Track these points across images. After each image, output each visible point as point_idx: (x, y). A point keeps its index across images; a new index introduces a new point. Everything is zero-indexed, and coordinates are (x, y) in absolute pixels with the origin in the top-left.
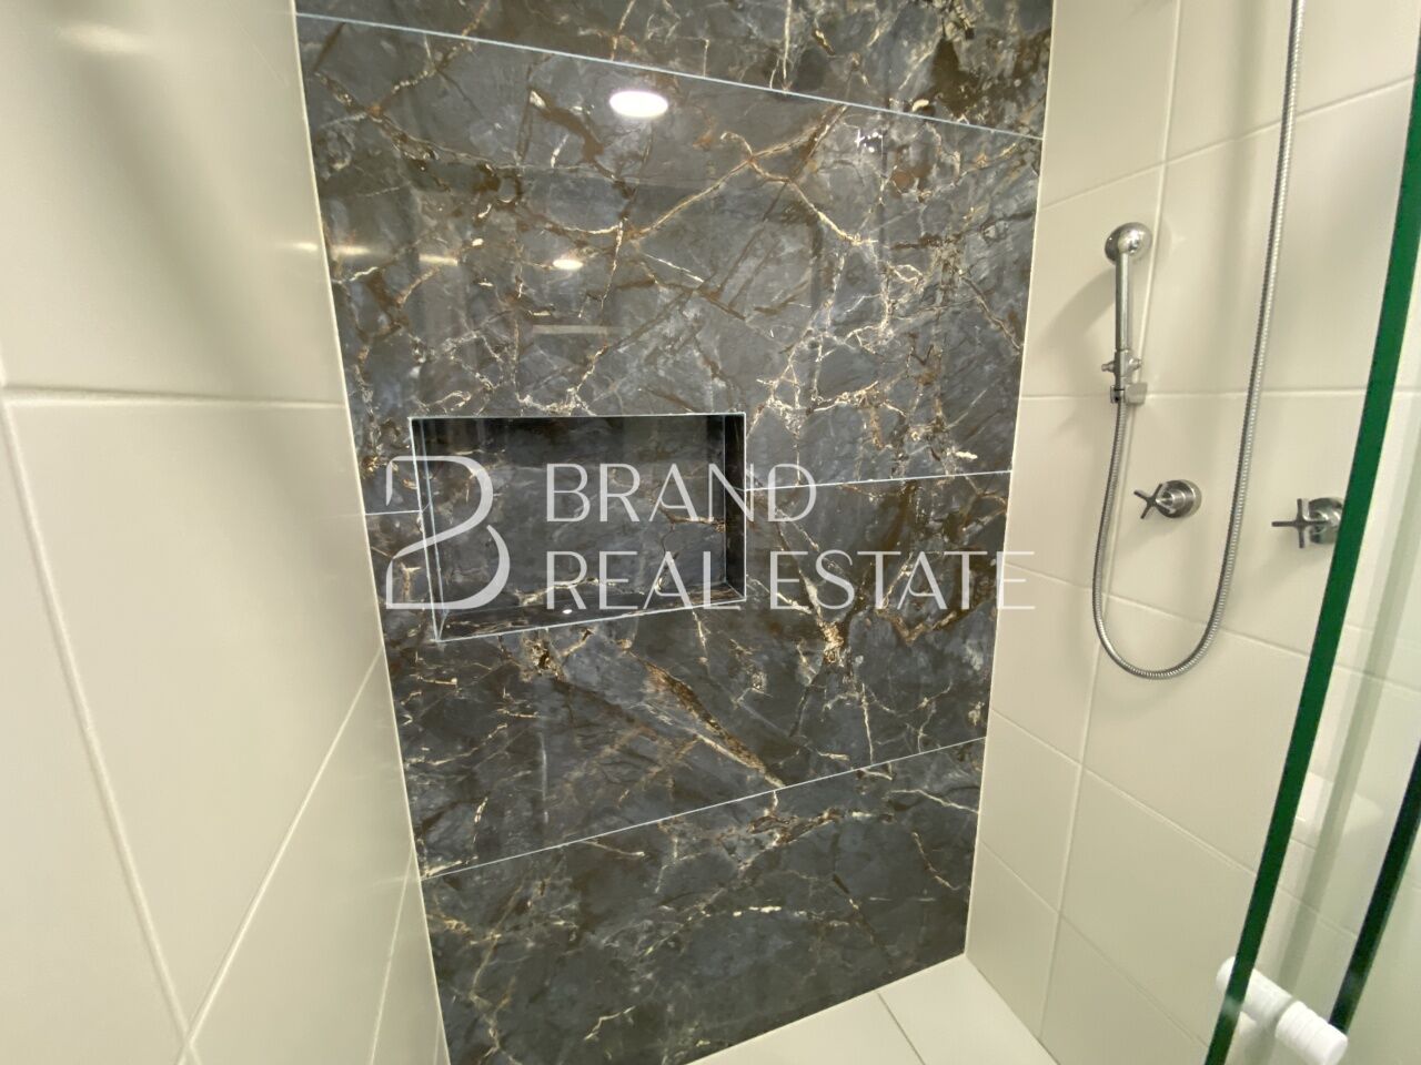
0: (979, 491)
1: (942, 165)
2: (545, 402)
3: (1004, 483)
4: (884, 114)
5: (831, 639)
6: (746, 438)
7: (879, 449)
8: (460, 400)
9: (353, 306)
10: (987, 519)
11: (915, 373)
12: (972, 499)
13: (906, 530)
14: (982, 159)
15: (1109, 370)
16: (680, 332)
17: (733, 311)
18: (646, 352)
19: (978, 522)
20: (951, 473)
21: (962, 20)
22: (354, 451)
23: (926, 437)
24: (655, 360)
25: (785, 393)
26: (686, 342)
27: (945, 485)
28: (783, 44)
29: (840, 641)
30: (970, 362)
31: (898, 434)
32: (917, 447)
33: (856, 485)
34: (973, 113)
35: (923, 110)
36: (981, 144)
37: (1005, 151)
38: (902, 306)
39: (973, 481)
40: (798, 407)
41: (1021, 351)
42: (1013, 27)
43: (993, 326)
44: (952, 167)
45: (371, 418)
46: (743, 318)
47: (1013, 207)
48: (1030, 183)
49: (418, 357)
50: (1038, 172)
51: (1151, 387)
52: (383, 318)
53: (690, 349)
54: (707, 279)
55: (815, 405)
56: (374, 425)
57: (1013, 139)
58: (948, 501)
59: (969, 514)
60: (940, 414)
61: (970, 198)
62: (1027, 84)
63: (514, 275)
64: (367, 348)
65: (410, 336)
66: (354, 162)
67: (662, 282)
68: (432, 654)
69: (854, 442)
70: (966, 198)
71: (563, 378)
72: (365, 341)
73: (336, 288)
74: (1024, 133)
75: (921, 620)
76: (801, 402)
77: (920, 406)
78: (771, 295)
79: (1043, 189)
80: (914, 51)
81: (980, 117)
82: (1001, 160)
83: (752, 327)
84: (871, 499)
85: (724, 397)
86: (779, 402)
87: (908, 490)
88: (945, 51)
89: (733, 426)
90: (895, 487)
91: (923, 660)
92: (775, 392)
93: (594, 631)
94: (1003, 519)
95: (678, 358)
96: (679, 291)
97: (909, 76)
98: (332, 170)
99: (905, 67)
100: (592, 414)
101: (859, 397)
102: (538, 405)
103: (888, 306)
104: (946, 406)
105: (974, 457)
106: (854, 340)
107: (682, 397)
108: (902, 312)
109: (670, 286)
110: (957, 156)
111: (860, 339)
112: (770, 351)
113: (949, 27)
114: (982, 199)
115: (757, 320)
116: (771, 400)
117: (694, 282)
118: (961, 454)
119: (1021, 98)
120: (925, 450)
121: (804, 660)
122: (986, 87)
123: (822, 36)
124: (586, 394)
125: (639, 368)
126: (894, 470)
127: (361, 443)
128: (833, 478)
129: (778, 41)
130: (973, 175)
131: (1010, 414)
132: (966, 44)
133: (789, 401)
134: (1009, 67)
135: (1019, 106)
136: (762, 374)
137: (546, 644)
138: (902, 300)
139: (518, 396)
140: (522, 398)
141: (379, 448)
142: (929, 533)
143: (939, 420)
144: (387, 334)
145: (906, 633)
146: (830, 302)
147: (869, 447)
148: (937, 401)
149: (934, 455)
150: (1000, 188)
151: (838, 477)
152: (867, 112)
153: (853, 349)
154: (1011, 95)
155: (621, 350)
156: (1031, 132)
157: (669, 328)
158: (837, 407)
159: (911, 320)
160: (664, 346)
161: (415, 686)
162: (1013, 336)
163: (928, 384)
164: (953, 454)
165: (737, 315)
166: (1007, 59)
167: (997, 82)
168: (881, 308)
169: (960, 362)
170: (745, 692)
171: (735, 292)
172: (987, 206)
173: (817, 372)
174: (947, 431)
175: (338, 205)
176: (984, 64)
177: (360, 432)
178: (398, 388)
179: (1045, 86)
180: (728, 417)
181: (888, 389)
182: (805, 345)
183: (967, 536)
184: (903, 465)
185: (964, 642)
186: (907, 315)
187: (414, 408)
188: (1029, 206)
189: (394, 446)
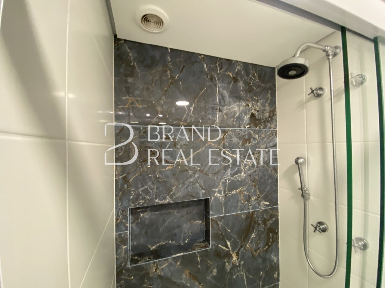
0: (271, 212)
1: (253, 138)
2: (161, 200)
3: (277, 209)
4: (239, 129)
5: (234, 257)
6: (210, 204)
7: (244, 204)
8: (141, 202)
9: (119, 183)
10: (274, 219)
11: (252, 184)
12: (269, 214)
13: (253, 224)
14: (263, 136)
15: (300, 189)
16: (194, 180)
17: (206, 174)
18: (186, 186)
19: (271, 220)
20: (263, 208)
21: (256, 109)
22: (115, 217)
23: (256, 200)
24: (188, 187)
25: (220, 192)
26: (195, 182)
27: (262, 211)
28: (217, 119)
29: (237, 257)
30: (265, 180)
31: (248, 198)
32: (254, 202)
33: (239, 213)
34: (260, 126)
35: (248, 128)
36: (262, 132)
37: (268, 133)
38: (246, 169)
39: (269, 209)
40: (223, 195)
41: (277, 176)
42: (267, 108)
43: (270, 171)
44: (256, 138)
45: (120, 209)
46: (209, 176)
47: (271, 144)
48: (275, 139)
49: (132, 193)
50: (277, 136)
52: (126, 185)
53: (196, 184)
54: (200, 168)
55: (227, 194)
56: (120, 211)
57: (270, 130)
58: (263, 215)
59: (269, 218)
60: (259, 193)
61: (261, 144)
62: (272, 119)
63: (156, 172)
64: (121, 193)
65: (131, 189)
66: (123, 153)
67: (190, 170)
68: (128, 270)
69: (237, 202)
70: (260, 144)
71: (166, 194)
72: (121, 191)
73: (116, 180)
74: (272, 129)
75: (259, 249)
76: (224, 194)
77: (253, 192)
78: (215, 170)
79: (278, 140)
80: (246, 116)
81: (262, 127)
82: (268, 135)
83: (211, 177)
84: (243, 217)
85: (204, 194)
86: (218, 194)
87: (252, 214)
88: (253, 115)
89: (207, 201)
90: (249, 213)
91: (260, 260)
92: (217, 192)
93: (170, 260)
94: (277, 220)
95: (193, 186)
96: (194, 171)
97: (245, 121)
98: (118, 155)
99: (244, 120)
100: (172, 202)
101: (238, 191)
102: (160, 202)
103: (243, 169)
104: (260, 192)
105: (269, 203)
106: (236, 178)
107: (194, 195)
108: (247, 170)
109: (192, 170)
110: (257, 136)
111: (237, 178)
112: (215, 182)
113: (253, 111)
114: (264, 144)
115: (212, 176)
116: (216, 194)
117: (197, 169)
118: (265, 203)
119: (271, 122)
120: (256, 203)
121: (227, 264)
122: (262, 121)
123: (225, 116)
124: (171, 197)
125: (184, 190)
126: (248, 209)
127: (117, 215)
128: (233, 212)
129: (216, 119)
130: (261, 139)
131: (276, 192)
132: (257, 113)
133: (220, 193)
134: (267, 116)
135: (271, 123)
136: (213, 188)
137: (157, 265)
138: (247, 168)
139: (155, 200)
140: (156, 200)
141: (121, 216)
142: (259, 224)
143: (259, 195)
144: (126, 189)
145: (255, 253)
146: (229, 170)
147: (242, 203)
148: (258, 190)
149: (258, 204)
150: (268, 141)
151: (234, 212)
152: (236, 130)
153: (236, 180)
154: (268, 122)
155: (180, 186)
156: (274, 128)
157: (191, 180)
158: (232, 194)
159: (249, 172)
160: (190, 184)
161: (122, 279)
162: (275, 173)
163: (255, 186)
164: (263, 203)
165: (207, 175)
166: (267, 115)
167: (265, 119)
168: (242, 170)
169: (262, 180)
170: (211, 275)
171: (207, 170)
172: (265, 145)
173: (227, 186)
174: (261, 197)
176: (262, 116)
177: (117, 213)
178: (127, 201)
179: (276, 119)
180: (205, 199)
181: (245, 188)
182: (224, 180)
183: (269, 224)
184: (251, 207)
185: (271, 254)
186: (248, 171)
187: (130, 206)
188: (275, 144)
189: (124, 216)
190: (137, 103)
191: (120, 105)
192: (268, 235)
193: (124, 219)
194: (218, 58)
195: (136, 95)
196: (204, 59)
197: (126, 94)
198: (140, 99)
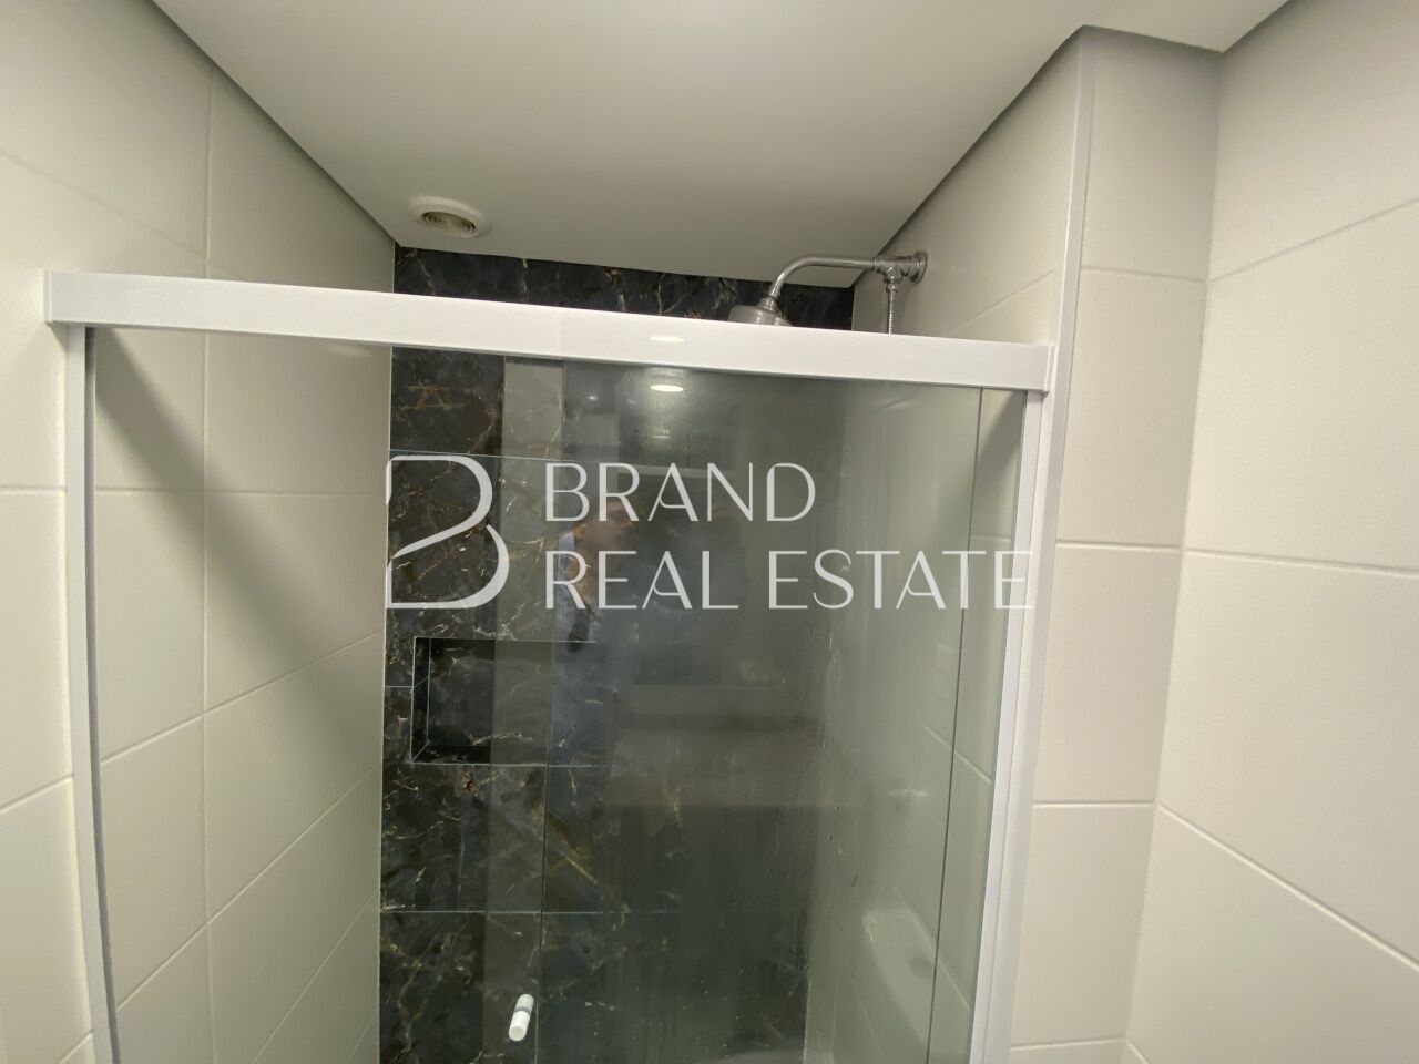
2: (490, 632)
8: (443, 629)
9: (399, 580)
22: (385, 652)
45: (396, 636)
52: (410, 587)
56: (396, 640)
63: (481, 566)
65: (422, 595)
66: (407, 512)
68: (406, 770)
71: (501, 618)
93: (502, 772)
98: (396, 519)
100: (515, 639)
102: (485, 634)
124: (512, 628)
127: (388, 649)
137: (471, 775)
141: (397, 652)
144: (410, 595)
155: (536, 605)
161: (396, 787)
177: (389, 643)
187: (418, 632)
189: (404, 651)
190: (440, 400)
191: (403, 405)
193: (403, 658)
194: (661, 274)
195: (439, 379)
196: (619, 280)
197: (417, 379)
198: (447, 389)
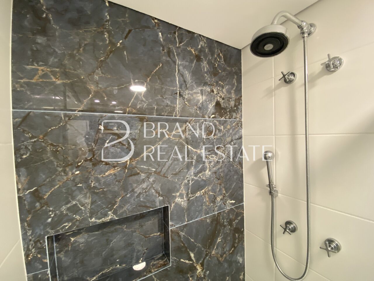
0: (236, 211)
1: (219, 130)
2: (100, 219)
3: (242, 207)
4: (204, 120)
5: (199, 269)
6: (169, 213)
7: (209, 206)
8: (67, 226)
9: (26, 202)
10: (239, 218)
11: (217, 182)
12: (235, 213)
13: (218, 227)
14: (229, 127)
15: (268, 187)
16: (148, 186)
17: (164, 176)
18: (136, 194)
19: (237, 219)
20: (229, 207)
21: (221, 96)
22: (23, 253)
23: (221, 199)
24: (140, 196)
25: (181, 196)
26: (150, 188)
27: (228, 212)
28: (177, 106)
29: (201, 268)
30: (231, 176)
31: (213, 200)
32: (219, 203)
33: (203, 218)
34: (225, 116)
35: (213, 118)
36: (228, 123)
37: (234, 124)
38: (212, 166)
39: (235, 208)
40: (185, 199)
41: (243, 171)
42: (233, 96)
43: (235, 166)
44: (221, 130)
45: (30, 240)
46: (168, 178)
47: (237, 137)
48: (240, 130)
49: (50, 215)
50: (242, 128)
51: (279, 192)
52: (38, 204)
53: (151, 190)
54: (157, 169)
55: (190, 197)
56: (32, 242)
57: (236, 121)
58: (229, 216)
59: (235, 218)
60: (224, 192)
61: (226, 137)
62: (238, 108)
63: (90, 181)
64: (30, 216)
65: (48, 208)
66: (30, 154)
67: (142, 172)
69: (202, 206)
71: (107, 209)
72: (30, 214)
73: (20, 198)
75: (225, 253)
76: (186, 198)
77: (219, 191)
78: (176, 170)
79: (243, 132)
80: (210, 104)
81: (227, 117)
82: (233, 126)
83: (171, 179)
84: (208, 221)
85: (163, 202)
86: (179, 199)
87: (218, 216)
88: (218, 104)
89: (166, 209)
90: (214, 215)
91: (226, 265)
92: (178, 196)
94: (243, 216)
95: (147, 193)
96: (148, 174)
97: (209, 110)
98: (21, 158)
99: (208, 108)
100: (117, 218)
101: (202, 192)
102: (97, 221)
103: (208, 166)
104: (226, 190)
105: (234, 201)
106: (200, 177)
107: (149, 205)
108: (212, 167)
109: (145, 173)
110: (222, 127)
111: (201, 176)
112: (176, 185)
113: (218, 98)
114: (230, 136)
115: (172, 177)
116: (177, 199)
117: (152, 170)
118: (231, 202)
119: (237, 112)
120: (222, 203)
121: (191, 279)
122: (228, 110)
123: (187, 103)
124: (115, 213)
125: (134, 200)
126: (213, 211)
127: (26, 250)
128: (197, 218)
129: (175, 105)
130: (227, 131)
131: (242, 188)
132: (223, 101)
133: (182, 198)
134: (233, 105)
135: (236, 113)
136: (174, 192)
138: (212, 164)
139: (89, 219)
140: (91, 219)
141: (33, 250)
142: (225, 226)
143: (224, 194)
144: (39, 210)
145: (221, 259)
146: (193, 168)
147: (206, 206)
148: (223, 188)
149: (224, 204)
150: (233, 133)
151: (198, 217)
152: (199, 120)
153: (200, 179)
154: (234, 111)
155: (128, 196)
156: (239, 119)
157: (144, 185)
158: (196, 197)
159: (214, 169)
160: (143, 191)
162: (240, 168)
163: (220, 185)
164: (229, 202)
165: (166, 177)
166: (232, 103)
167: (230, 109)
168: (207, 167)
169: (228, 177)
171: (165, 171)
172: (231, 138)
173: (190, 188)
174: (227, 196)
175: (23, 170)
176: (227, 105)
177: (26, 246)
178: (42, 227)
179: (242, 108)
180: (163, 207)
181: (210, 188)
182: (186, 181)
183: (235, 224)
184: (216, 209)
185: (237, 256)
186: (213, 168)
187: (48, 233)
188: (241, 136)
189: (39, 248)
190: (52, 76)
191: (21, 78)
192: (234, 235)
193: (39, 253)
194: (177, 27)
195: (50, 63)
196: (158, 25)
197: (33, 61)
198: (58, 70)
